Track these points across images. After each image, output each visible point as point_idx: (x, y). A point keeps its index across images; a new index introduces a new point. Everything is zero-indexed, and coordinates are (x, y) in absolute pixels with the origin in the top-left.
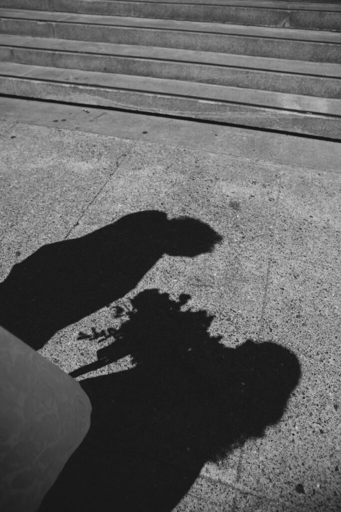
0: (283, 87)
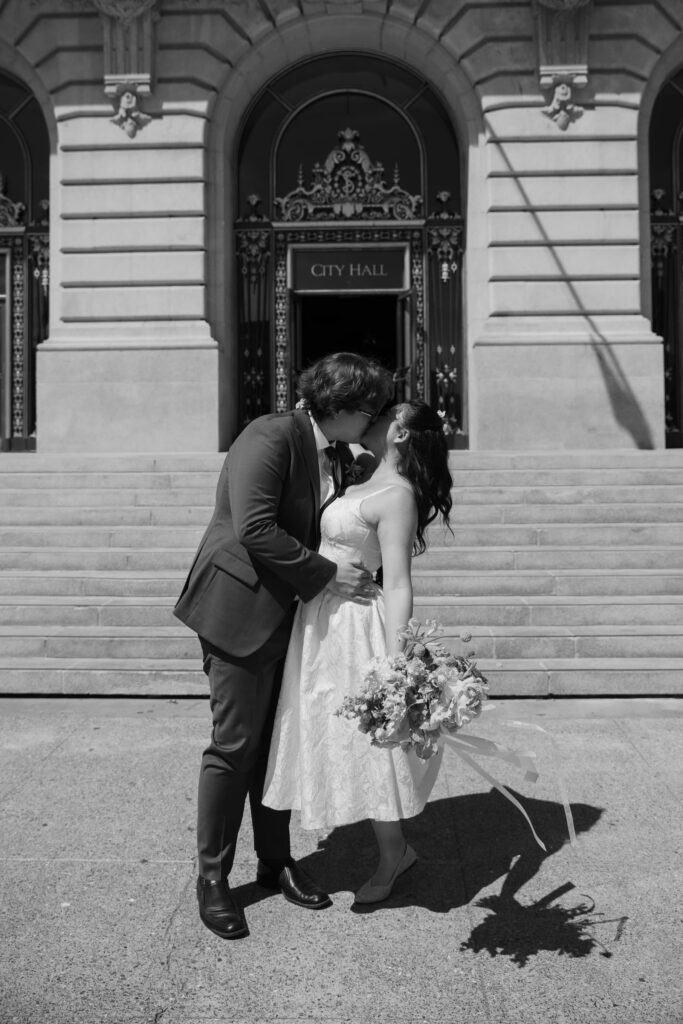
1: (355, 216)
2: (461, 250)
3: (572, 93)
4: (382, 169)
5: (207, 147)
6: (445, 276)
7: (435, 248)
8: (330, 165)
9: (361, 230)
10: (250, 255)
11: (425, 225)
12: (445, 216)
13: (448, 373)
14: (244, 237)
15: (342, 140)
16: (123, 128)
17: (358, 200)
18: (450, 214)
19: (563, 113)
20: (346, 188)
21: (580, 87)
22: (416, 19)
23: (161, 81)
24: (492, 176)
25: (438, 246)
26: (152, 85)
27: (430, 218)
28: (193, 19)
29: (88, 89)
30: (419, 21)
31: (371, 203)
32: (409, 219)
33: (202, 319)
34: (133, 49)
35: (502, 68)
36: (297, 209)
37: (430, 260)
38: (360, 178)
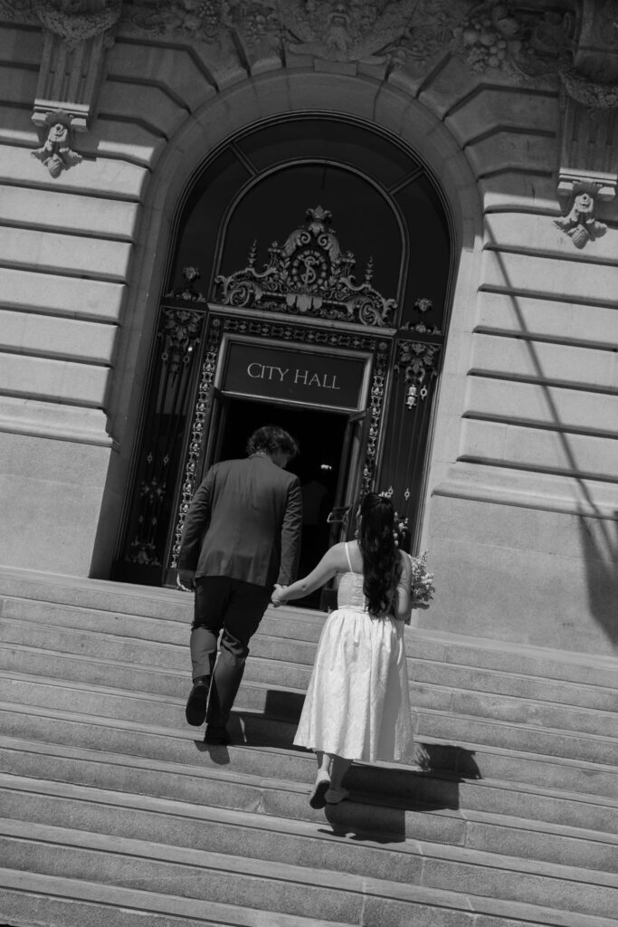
0: (256, 899)
1: (312, 312)
2: (435, 373)
3: (595, 205)
4: (353, 261)
5: (143, 204)
6: (411, 401)
7: (404, 366)
8: (290, 247)
9: (316, 330)
10: (175, 339)
11: (395, 336)
12: (421, 329)
14: (172, 316)
15: (311, 219)
16: (46, 164)
17: (318, 293)
18: (428, 327)
19: (580, 227)
20: (305, 277)
21: (606, 199)
22: (419, 91)
23: (102, 116)
24: (483, 289)
25: (408, 363)
26: (91, 119)
27: (403, 328)
28: (154, 51)
29: (12, 112)
30: (422, 94)
31: (335, 300)
32: (377, 325)
33: (99, 408)
34: (76, 75)
35: (514, 164)
36: (241, 293)
37: (395, 379)
38: (324, 267)
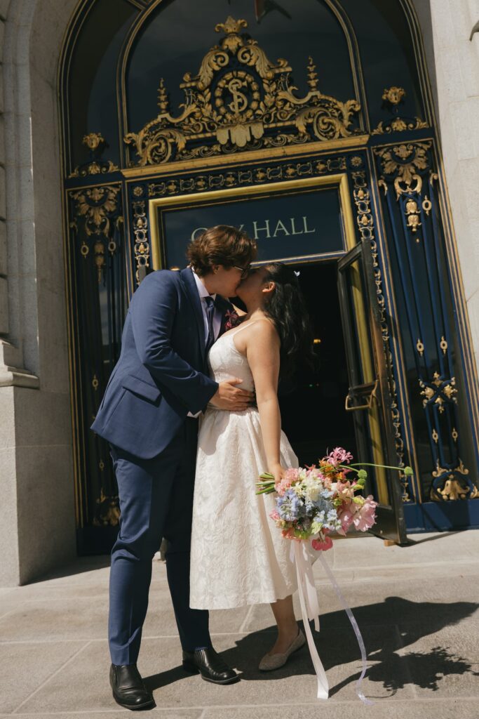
1: (253, 144)
2: (434, 176)
4: (289, 69)
6: (413, 221)
7: (390, 179)
8: (206, 74)
9: (265, 164)
10: (93, 227)
11: (369, 144)
12: (399, 126)
13: (442, 387)
14: (83, 198)
15: (222, 35)
17: (256, 118)
18: (408, 121)
20: (234, 106)
25: (395, 174)
27: (376, 132)
31: (279, 121)
32: (341, 136)
36: (160, 147)
37: (384, 199)
38: (255, 87)
